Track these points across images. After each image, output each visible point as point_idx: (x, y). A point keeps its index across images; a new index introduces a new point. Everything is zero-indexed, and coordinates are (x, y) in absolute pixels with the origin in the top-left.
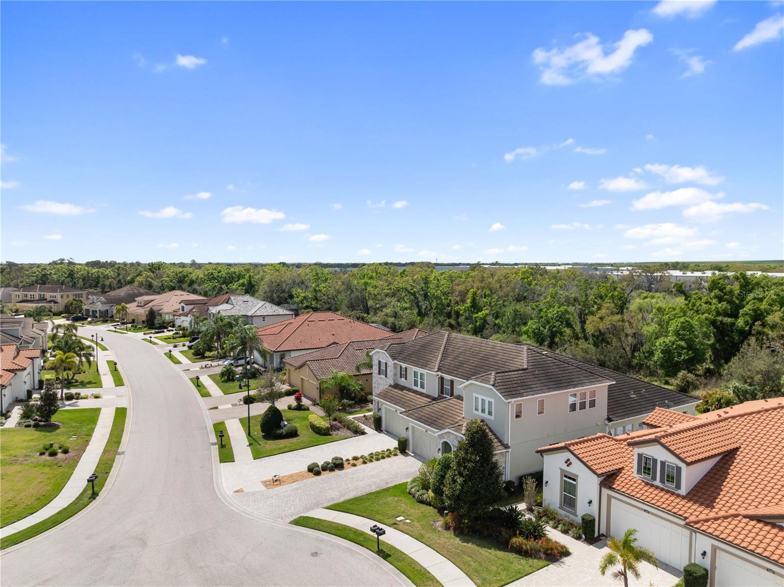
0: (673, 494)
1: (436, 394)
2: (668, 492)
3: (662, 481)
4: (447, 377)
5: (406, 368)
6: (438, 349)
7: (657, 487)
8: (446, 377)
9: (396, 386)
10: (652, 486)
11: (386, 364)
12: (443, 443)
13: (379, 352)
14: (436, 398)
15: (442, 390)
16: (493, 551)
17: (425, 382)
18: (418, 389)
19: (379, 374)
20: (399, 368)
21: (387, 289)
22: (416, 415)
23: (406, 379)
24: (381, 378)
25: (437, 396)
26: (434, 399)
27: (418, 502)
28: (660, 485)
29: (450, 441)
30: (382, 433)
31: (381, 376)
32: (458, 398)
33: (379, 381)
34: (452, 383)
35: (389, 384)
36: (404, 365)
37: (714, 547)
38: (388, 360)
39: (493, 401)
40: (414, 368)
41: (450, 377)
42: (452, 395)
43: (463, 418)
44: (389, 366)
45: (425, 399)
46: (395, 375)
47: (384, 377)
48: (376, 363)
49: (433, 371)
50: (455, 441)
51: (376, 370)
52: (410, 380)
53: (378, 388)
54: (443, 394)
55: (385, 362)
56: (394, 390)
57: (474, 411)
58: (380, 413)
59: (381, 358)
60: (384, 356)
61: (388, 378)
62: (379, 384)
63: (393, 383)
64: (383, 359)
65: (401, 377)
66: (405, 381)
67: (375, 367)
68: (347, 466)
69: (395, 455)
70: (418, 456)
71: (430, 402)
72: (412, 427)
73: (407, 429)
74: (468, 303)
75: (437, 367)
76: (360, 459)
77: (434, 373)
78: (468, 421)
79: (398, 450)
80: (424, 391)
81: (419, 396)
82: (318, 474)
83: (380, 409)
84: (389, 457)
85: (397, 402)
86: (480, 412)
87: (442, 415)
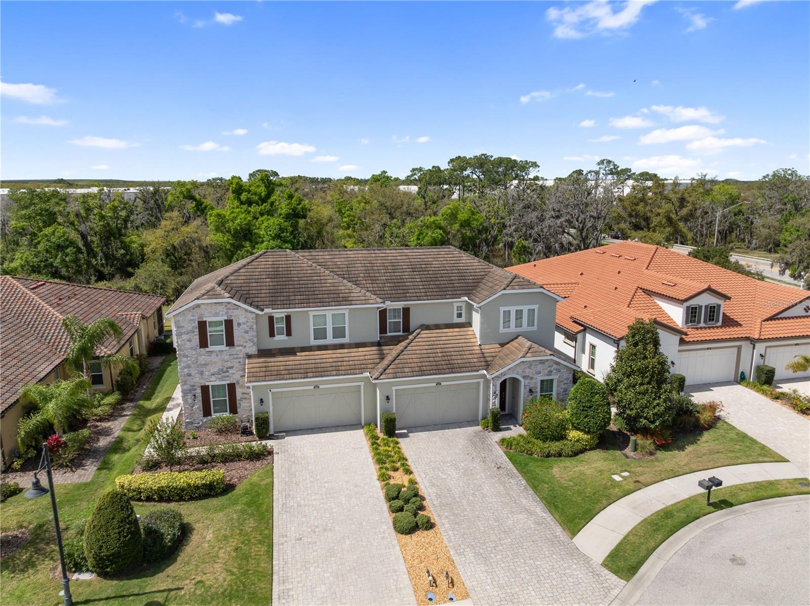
0: (717, 328)
1: (375, 334)
2: (712, 327)
3: (705, 322)
4: (389, 305)
5: (288, 318)
7: (704, 329)
8: (394, 305)
9: (264, 353)
10: (701, 329)
11: (229, 324)
12: (503, 382)
13: (198, 306)
14: (380, 342)
15: (383, 328)
17: (347, 326)
18: (330, 340)
19: (203, 343)
23: (289, 333)
24: (212, 352)
25: (379, 339)
26: (379, 344)
28: (704, 326)
29: (518, 374)
30: (283, 437)
31: (211, 348)
32: (427, 327)
33: (202, 360)
34: (406, 311)
35: (242, 355)
36: (279, 313)
37: (767, 347)
38: (236, 312)
39: (536, 307)
40: (313, 312)
41: (400, 305)
42: (407, 329)
43: (480, 345)
44: (239, 324)
45: (360, 349)
46: (258, 336)
47: (223, 347)
48: (190, 328)
49: (377, 303)
50: (527, 370)
51: (189, 341)
52: (304, 333)
53: (202, 373)
54: (386, 333)
55: (223, 318)
56: (272, 360)
57: (502, 330)
58: (263, 408)
59: (207, 314)
60: (219, 308)
61: (238, 346)
62: (205, 365)
63: (253, 350)
64: (217, 315)
65: (272, 334)
66: (286, 338)
67: (185, 337)
68: (414, 490)
69: (398, 443)
70: (412, 428)
71: (381, 350)
72: (397, 391)
73: (388, 398)
75: (373, 296)
76: (390, 473)
77: (377, 305)
78: (494, 346)
79: (385, 437)
80: (345, 340)
81: (345, 351)
82: (429, 524)
83: (262, 401)
84: (399, 449)
85: (319, 371)
86: (512, 328)
87: (446, 354)
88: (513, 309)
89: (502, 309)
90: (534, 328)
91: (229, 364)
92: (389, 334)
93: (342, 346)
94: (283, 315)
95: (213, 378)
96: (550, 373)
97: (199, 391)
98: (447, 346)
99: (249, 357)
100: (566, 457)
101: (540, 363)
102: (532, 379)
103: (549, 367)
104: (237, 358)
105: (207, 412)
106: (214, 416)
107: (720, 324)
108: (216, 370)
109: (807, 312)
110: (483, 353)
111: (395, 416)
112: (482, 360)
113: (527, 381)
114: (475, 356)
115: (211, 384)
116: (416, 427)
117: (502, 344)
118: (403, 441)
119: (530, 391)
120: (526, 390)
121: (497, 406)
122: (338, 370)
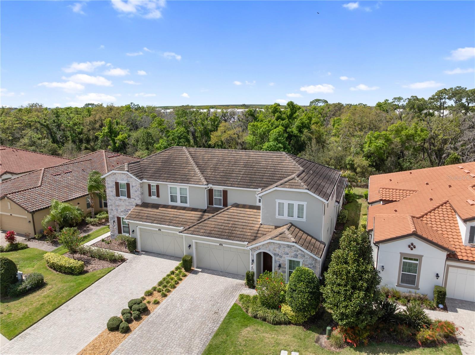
1: (204, 205)
5: (158, 187)
8: (215, 188)
9: (145, 205)
11: (128, 185)
12: (259, 255)
13: (115, 174)
14: (206, 210)
15: (211, 201)
17: (188, 196)
18: (179, 203)
19: (118, 195)
20: (147, 186)
21: (17, 124)
22: (202, 231)
23: (158, 196)
24: (121, 200)
25: (206, 208)
26: (205, 211)
27: (275, 324)
29: (270, 250)
31: (121, 197)
32: (237, 205)
33: (118, 203)
34: (225, 193)
35: (134, 204)
36: (153, 183)
38: (132, 180)
39: (305, 204)
40: (170, 185)
41: (221, 188)
42: (225, 205)
43: (261, 224)
44: (133, 186)
45: (192, 212)
46: (142, 194)
47: (126, 198)
48: (112, 185)
49: (203, 185)
50: (277, 250)
51: (112, 192)
52: (165, 198)
53: (117, 210)
54: (213, 205)
55: (125, 182)
56: (146, 209)
57: (277, 216)
58: (134, 235)
59: (119, 179)
60: (124, 176)
61: (133, 198)
62: (118, 206)
63: (139, 202)
64: (123, 180)
65: (150, 195)
66: (157, 198)
67: (110, 189)
68: (150, 307)
69: (185, 276)
70: (206, 270)
71: (202, 215)
72: (196, 243)
73: (190, 246)
74: (106, 129)
75: (204, 180)
76: (155, 292)
77: (203, 186)
78: (271, 227)
79: (183, 270)
80: (187, 205)
81: (184, 211)
82: (127, 330)
83: (133, 231)
84: (181, 280)
85: (161, 221)
86: (286, 217)
87: (234, 226)
88: (286, 203)
89: (278, 201)
90: (304, 219)
91: (128, 208)
92: (214, 206)
93: (184, 209)
94: (155, 185)
95: (122, 214)
96: (296, 256)
97: (116, 219)
98: (240, 220)
99: (137, 205)
100: (268, 322)
101: (288, 247)
102: (281, 257)
103: (295, 251)
104: (132, 205)
105: (120, 232)
106: (123, 234)
108: (123, 210)
110: (258, 230)
111: (192, 258)
112: (255, 235)
113: (277, 258)
114: (252, 231)
115: (121, 217)
116: (209, 270)
117: (276, 227)
118: (190, 276)
119: (280, 266)
120: (278, 265)
121: (255, 270)
122: (171, 222)
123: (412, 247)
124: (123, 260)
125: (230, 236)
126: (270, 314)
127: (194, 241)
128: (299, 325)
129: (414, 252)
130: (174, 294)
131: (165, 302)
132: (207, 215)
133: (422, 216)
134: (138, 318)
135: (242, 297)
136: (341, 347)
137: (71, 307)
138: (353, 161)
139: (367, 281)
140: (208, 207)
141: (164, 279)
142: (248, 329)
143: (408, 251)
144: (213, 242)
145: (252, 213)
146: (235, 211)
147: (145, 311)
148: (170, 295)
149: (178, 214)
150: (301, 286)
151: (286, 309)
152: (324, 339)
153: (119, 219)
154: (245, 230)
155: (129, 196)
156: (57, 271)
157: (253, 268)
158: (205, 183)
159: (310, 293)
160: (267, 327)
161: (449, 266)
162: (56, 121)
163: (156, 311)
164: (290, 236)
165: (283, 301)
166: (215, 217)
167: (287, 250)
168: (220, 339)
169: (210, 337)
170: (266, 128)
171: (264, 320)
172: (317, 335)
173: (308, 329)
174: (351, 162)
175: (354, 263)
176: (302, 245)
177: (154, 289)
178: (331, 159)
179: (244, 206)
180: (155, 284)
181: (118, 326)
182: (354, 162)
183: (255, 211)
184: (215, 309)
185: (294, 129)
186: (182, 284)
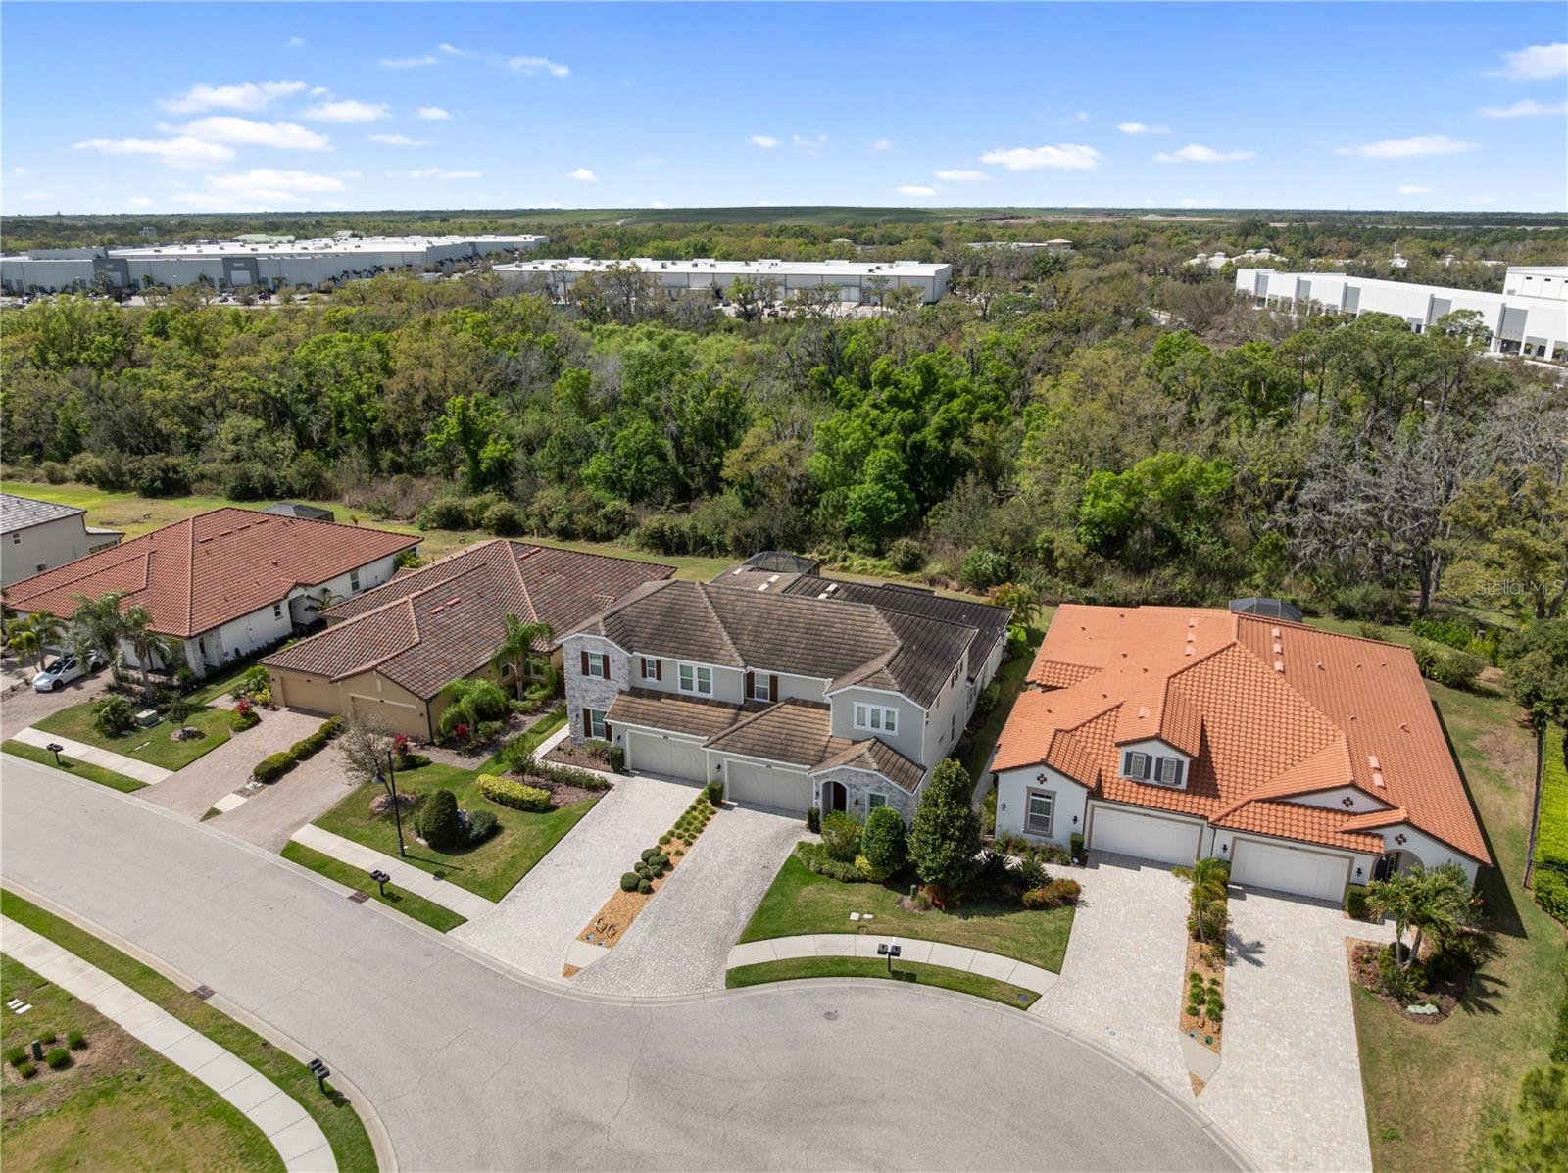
0: (1173, 790)
1: (739, 697)
2: (1167, 789)
3: (1158, 777)
5: (658, 662)
6: (706, 619)
7: (1153, 786)
8: (757, 670)
9: (636, 692)
10: (1147, 785)
11: (606, 658)
12: (827, 785)
13: (582, 638)
14: (742, 706)
15: (750, 691)
16: (1007, 917)
17: (711, 682)
18: (695, 692)
19: (585, 672)
20: (640, 662)
22: (739, 745)
23: (659, 678)
24: (591, 680)
25: (743, 703)
26: (740, 708)
27: (845, 882)
28: (1155, 783)
29: (842, 780)
30: (633, 775)
31: (591, 677)
32: (793, 701)
33: (585, 685)
34: (774, 680)
35: (616, 689)
36: (651, 657)
37: (1235, 838)
38: (612, 650)
39: (896, 710)
40: (681, 662)
41: (769, 673)
42: (774, 698)
43: (831, 736)
44: (614, 661)
45: (720, 709)
46: (630, 673)
47: (601, 678)
48: (575, 656)
49: (737, 667)
50: (853, 779)
51: (575, 666)
52: (672, 681)
53: (584, 697)
54: (754, 698)
55: (602, 653)
56: (638, 700)
57: (856, 726)
58: (620, 744)
59: (588, 647)
60: (598, 643)
61: (613, 680)
62: (587, 691)
63: (626, 687)
64: (597, 649)
65: (644, 676)
66: (657, 681)
67: (571, 662)
68: (673, 859)
69: (714, 813)
70: (744, 803)
71: (737, 715)
72: (729, 763)
73: (719, 767)
74: (452, 426)
75: (739, 658)
76: (673, 839)
77: (740, 670)
78: (846, 741)
79: (709, 803)
80: (710, 696)
81: (706, 707)
82: (649, 890)
83: (619, 737)
84: (708, 819)
85: (668, 723)
86: (868, 727)
87: (790, 738)
88: (869, 707)
89: (856, 704)
90: (895, 733)
91: (604, 695)
92: (756, 699)
93: (705, 702)
94: (653, 660)
95: (593, 704)
96: (880, 789)
97: (581, 712)
98: (799, 728)
99: (622, 692)
100: (837, 879)
101: (869, 776)
102: (858, 789)
103: (878, 782)
104: (612, 691)
105: (588, 733)
106: (594, 738)
107: (1183, 785)
108: (595, 697)
109: (1347, 806)
110: (826, 747)
111: (723, 786)
112: (821, 753)
113: (854, 790)
114: (817, 748)
115: (591, 709)
116: (749, 803)
117: (854, 742)
118: (721, 812)
119: (857, 802)
120: (854, 800)
121: (821, 807)
122: (685, 726)
123: (1042, 779)
124: (608, 787)
125: (784, 755)
126: (840, 869)
127: (726, 759)
128: (878, 883)
129: (1045, 786)
130: (701, 841)
131: (690, 852)
132: (746, 717)
133: (1076, 729)
134: (660, 875)
135: (801, 845)
136: (927, 908)
137: (556, 861)
138: (1051, 542)
139: (960, 829)
140: (745, 700)
141: (683, 818)
142: (810, 887)
143: (1037, 785)
144: (759, 762)
145: (818, 716)
146: (790, 711)
147: (667, 865)
148: (696, 843)
149: (696, 711)
150: (881, 832)
151: (861, 861)
152: (908, 900)
153: (586, 712)
154: (806, 746)
155: (607, 676)
156: (506, 805)
157: (818, 803)
158: (742, 664)
159: (892, 842)
160: (835, 884)
161: (1093, 806)
162: (305, 386)
163: (682, 865)
164: (871, 760)
165: (858, 851)
166: (759, 721)
167: (867, 780)
168: (773, 900)
169: (761, 898)
170: (859, 440)
171: (832, 876)
172: (899, 895)
173: (888, 888)
174: (1046, 545)
175: (944, 805)
176: (888, 775)
177: (672, 833)
178: (1003, 533)
179: (805, 703)
180: (670, 827)
181: (637, 885)
182: (1055, 545)
183: (822, 712)
184: (764, 862)
185: (929, 435)
186: (710, 827)
